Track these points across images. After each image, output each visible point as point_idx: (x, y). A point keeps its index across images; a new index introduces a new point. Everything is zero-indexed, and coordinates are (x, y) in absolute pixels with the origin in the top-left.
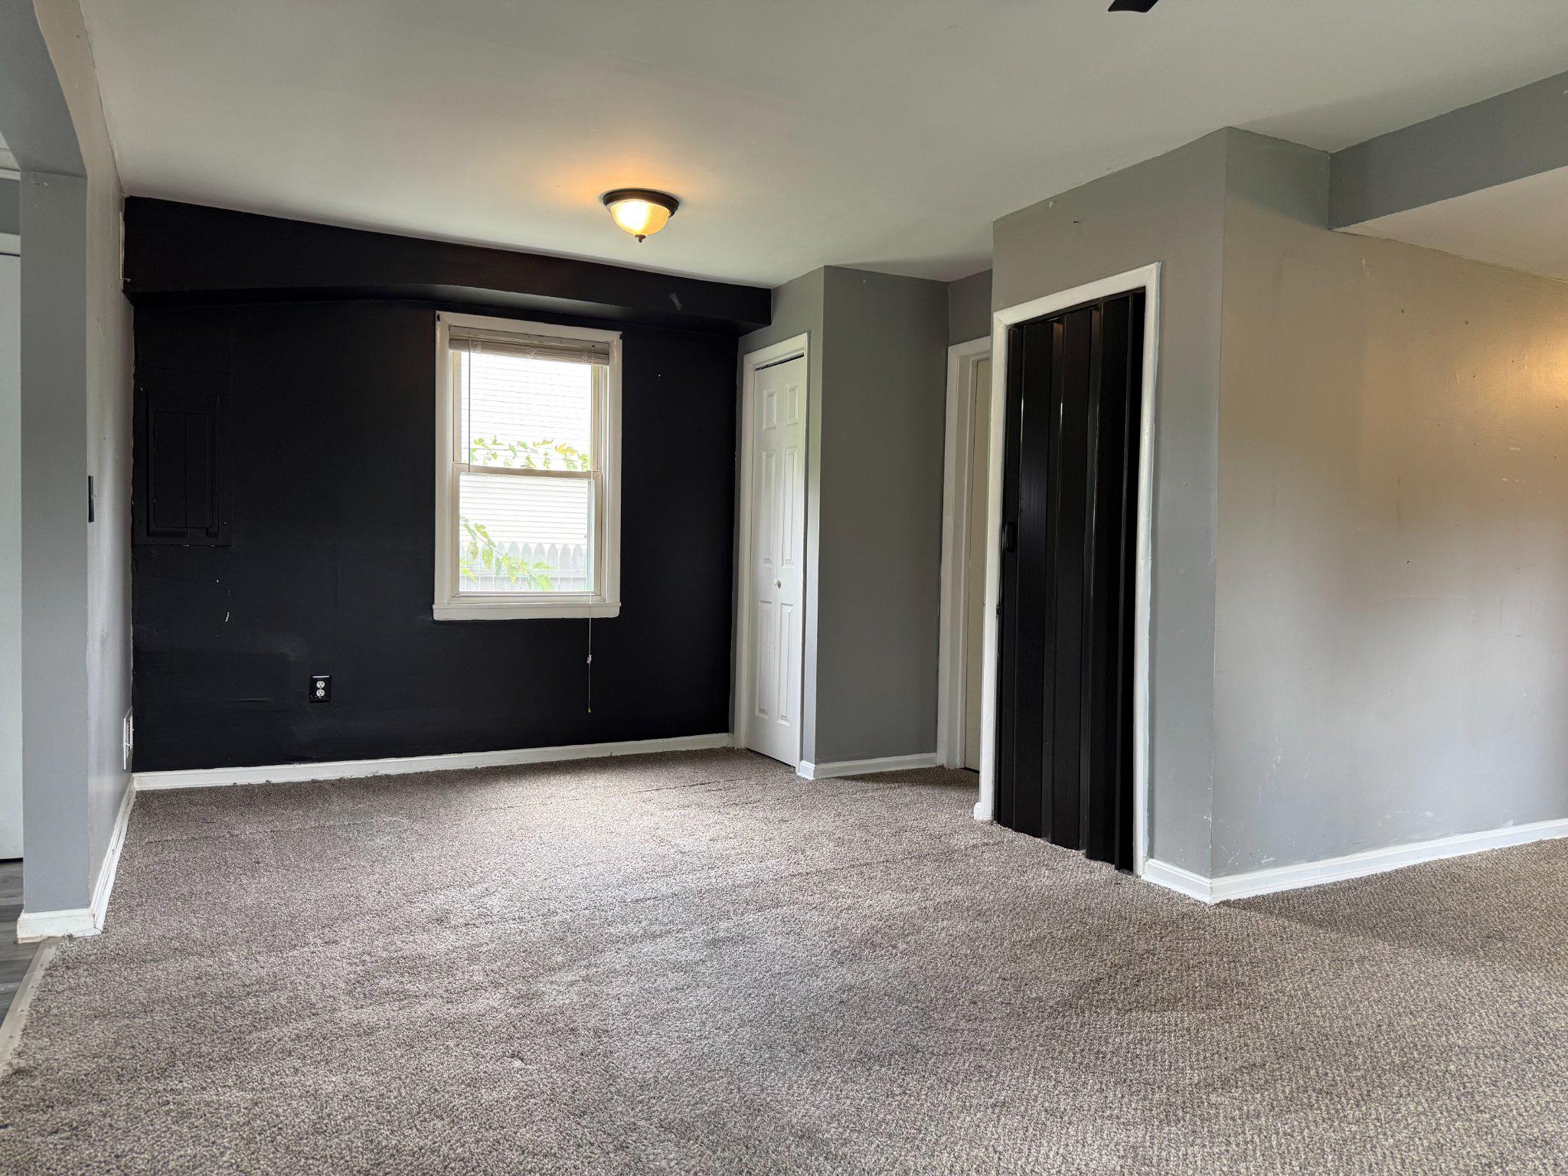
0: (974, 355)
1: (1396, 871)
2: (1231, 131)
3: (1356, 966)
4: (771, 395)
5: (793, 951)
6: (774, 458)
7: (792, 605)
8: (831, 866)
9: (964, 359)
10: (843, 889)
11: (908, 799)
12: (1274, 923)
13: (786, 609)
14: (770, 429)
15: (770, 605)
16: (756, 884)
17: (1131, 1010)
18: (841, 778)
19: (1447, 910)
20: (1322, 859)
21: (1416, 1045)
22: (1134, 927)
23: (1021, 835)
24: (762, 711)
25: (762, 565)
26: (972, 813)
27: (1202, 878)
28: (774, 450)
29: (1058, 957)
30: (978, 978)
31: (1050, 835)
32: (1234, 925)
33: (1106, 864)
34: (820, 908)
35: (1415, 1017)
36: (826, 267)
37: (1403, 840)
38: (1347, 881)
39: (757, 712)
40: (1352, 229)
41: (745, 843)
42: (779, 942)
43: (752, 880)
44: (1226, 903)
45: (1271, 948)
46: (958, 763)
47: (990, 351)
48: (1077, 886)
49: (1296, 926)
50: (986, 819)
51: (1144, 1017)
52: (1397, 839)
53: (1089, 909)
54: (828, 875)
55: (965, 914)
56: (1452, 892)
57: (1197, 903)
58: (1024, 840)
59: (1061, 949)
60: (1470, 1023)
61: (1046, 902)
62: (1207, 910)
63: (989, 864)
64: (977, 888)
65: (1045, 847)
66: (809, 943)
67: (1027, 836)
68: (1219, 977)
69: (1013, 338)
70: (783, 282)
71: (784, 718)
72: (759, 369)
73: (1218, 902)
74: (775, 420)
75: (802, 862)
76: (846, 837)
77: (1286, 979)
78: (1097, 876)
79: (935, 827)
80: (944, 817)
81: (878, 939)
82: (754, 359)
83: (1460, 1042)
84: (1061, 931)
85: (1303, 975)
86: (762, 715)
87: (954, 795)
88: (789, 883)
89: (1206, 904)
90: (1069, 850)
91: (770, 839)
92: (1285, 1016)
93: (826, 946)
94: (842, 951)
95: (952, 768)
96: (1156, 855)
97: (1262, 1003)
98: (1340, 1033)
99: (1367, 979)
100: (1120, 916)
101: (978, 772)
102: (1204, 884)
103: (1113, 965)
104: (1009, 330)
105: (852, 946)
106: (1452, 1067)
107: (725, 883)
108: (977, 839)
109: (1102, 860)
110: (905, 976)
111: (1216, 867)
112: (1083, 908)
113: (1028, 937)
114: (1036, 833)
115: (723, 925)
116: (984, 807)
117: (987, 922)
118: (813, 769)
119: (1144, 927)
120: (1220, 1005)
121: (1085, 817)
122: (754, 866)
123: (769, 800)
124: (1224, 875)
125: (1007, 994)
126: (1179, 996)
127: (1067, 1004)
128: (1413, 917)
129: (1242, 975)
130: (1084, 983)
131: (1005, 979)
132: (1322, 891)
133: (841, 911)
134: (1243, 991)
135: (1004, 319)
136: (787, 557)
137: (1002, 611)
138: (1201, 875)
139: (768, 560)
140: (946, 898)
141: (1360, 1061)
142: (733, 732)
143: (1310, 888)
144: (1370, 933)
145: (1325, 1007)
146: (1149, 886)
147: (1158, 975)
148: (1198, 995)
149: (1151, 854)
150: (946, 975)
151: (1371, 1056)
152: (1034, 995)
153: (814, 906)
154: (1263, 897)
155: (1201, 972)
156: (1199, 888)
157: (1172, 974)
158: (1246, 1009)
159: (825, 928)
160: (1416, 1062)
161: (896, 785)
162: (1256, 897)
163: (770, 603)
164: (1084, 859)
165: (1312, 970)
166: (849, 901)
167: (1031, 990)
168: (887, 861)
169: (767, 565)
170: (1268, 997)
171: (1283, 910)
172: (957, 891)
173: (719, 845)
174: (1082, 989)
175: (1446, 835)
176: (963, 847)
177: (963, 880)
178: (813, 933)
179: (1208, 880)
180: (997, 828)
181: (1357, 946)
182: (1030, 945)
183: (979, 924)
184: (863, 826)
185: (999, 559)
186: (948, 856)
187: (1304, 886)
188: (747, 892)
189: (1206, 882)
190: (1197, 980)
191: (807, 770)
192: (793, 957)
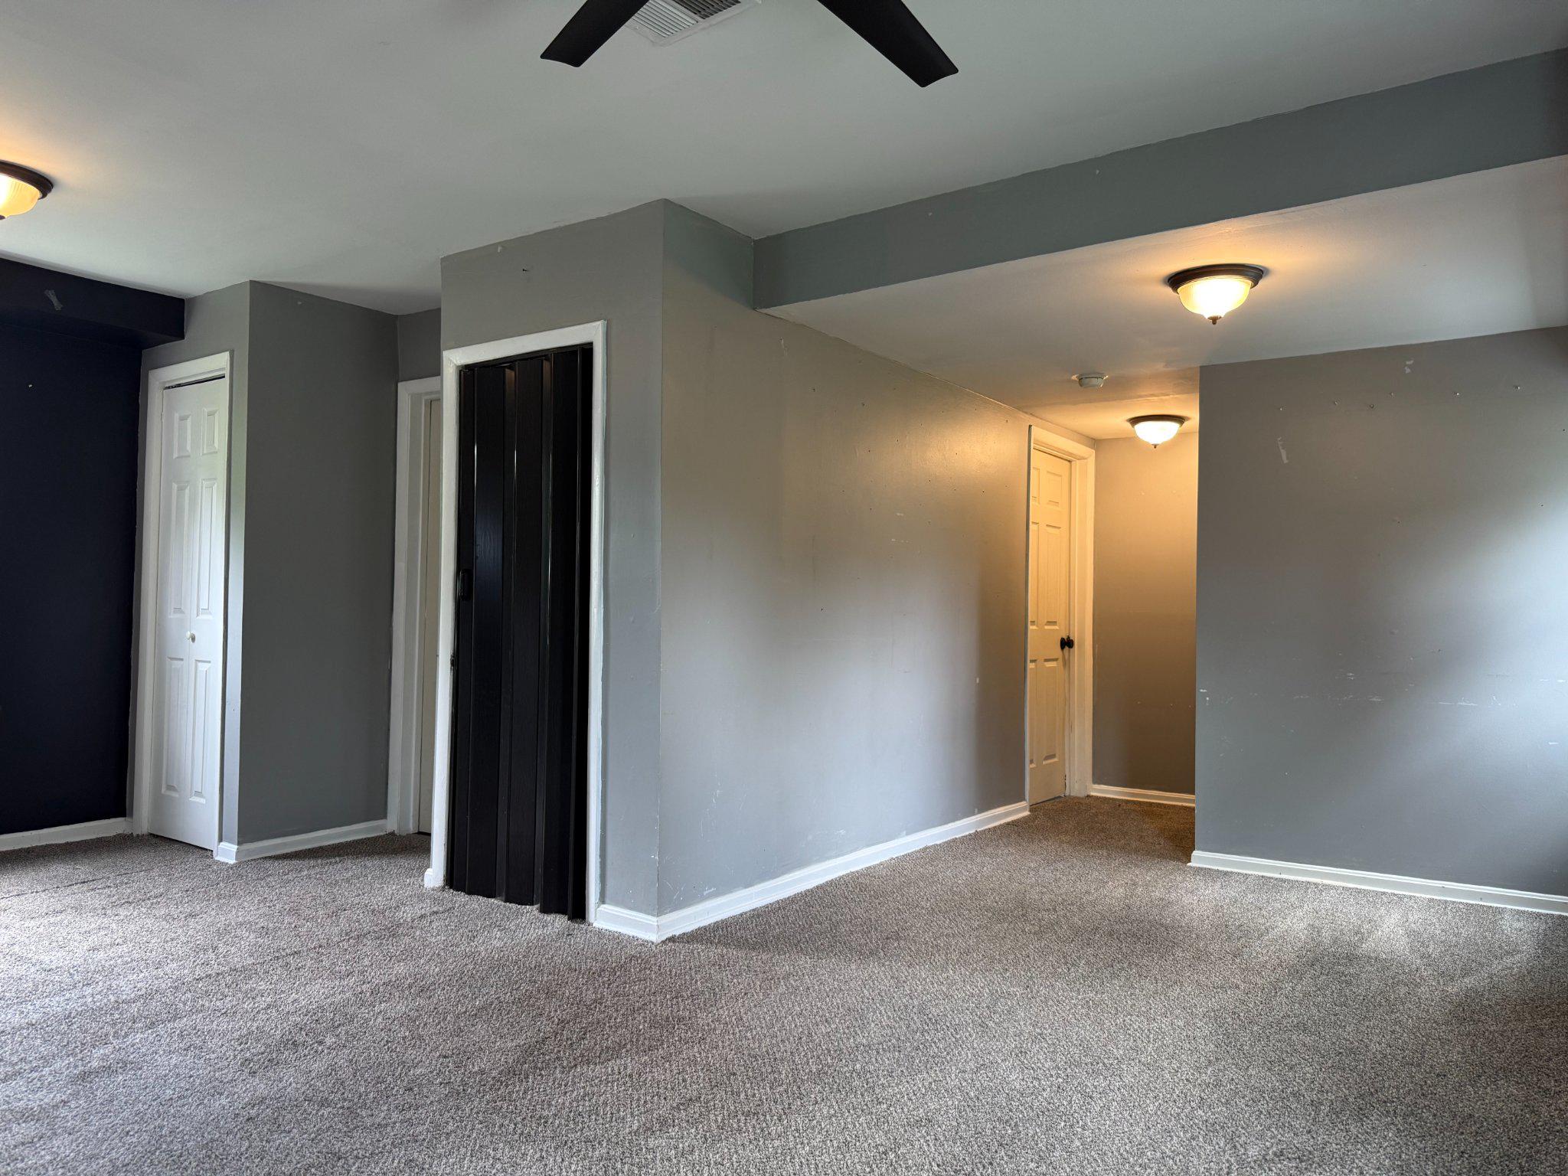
0: (427, 394)
1: (817, 887)
2: (667, 203)
3: (782, 984)
4: (183, 419)
5: (191, 1070)
6: (187, 491)
7: (210, 662)
8: (250, 961)
9: (415, 399)
10: (262, 986)
11: (350, 873)
12: (714, 952)
13: (202, 667)
14: (182, 457)
15: (181, 662)
16: (148, 996)
17: (576, 1066)
18: (270, 858)
19: (856, 918)
20: (756, 884)
21: (829, 1051)
22: (583, 977)
23: (475, 897)
24: (170, 788)
25: (172, 616)
26: (423, 880)
27: (650, 917)
28: (187, 482)
29: (504, 1022)
30: (416, 1061)
31: (504, 894)
32: (678, 960)
33: (558, 916)
34: (230, 1014)
35: (829, 1023)
36: (254, 284)
37: (822, 858)
38: (778, 902)
39: (163, 790)
40: (772, 311)
41: (137, 948)
42: (173, 1061)
43: (143, 992)
44: (672, 939)
45: (711, 978)
46: (411, 827)
47: (440, 392)
48: (528, 944)
49: (733, 953)
50: (437, 886)
51: (589, 1071)
52: (818, 858)
53: (539, 966)
54: (246, 972)
55: (407, 992)
56: (860, 901)
57: (644, 944)
58: (478, 903)
59: (508, 1014)
60: (873, 1021)
61: (497, 965)
62: (654, 948)
63: (436, 935)
64: (422, 961)
65: (499, 906)
66: (213, 1056)
67: (481, 898)
68: (661, 1015)
69: (464, 378)
70: (201, 294)
71: (199, 794)
72: (169, 388)
73: (664, 938)
74: (188, 448)
75: (213, 962)
76: (271, 925)
77: (722, 1007)
78: (549, 930)
79: (378, 901)
80: (390, 889)
81: (301, 1038)
82: (160, 377)
83: (864, 1041)
84: (509, 994)
85: (737, 1000)
86: (169, 793)
87: (405, 862)
88: (192, 988)
89: (653, 943)
90: (523, 907)
91: (172, 940)
92: (720, 1044)
93: (235, 1056)
94: (256, 1058)
95: (404, 834)
96: (607, 900)
97: (700, 1035)
98: (767, 1052)
99: (792, 993)
100: (570, 969)
101: (429, 835)
102: (651, 923)
103: (561, 1021)
104: (460, 371)
105: (268, 1050)
106: (858, 1066)
107: (105, 1001)
108: (427, 907)
109: (556, 913)
110: (331, 1074)
111: (663, 903)
112: (533, 966)
113: (474, 1006)
114: (490, 895)
115: (99, 1052)
116: (435, 873)
117: (430, 997)
118: (235, 850)
119: (592, 976)
120: (662, 1044)
121: (539, 870)
122: (147, 974)
123: (176, 892)
124: (670, 912)
125: (447, 1073)
126: (624, 1042)
127: (511, 1072)
128: (829, 929)
129: (684, 1010)
130: (530, 1046)
131: (445, 1057)
132: (757, 914)
133: (258, 1012)
134: (683, 1027)
135: (454, 359)
136: (204, 605)
137: (456, 662)
138: (649, 914)
139: (179, 610)
140: (386, 979)
141: (783, 1076)
142: (131, 815)
143: (746, 913)
144: (794, 949)
145: (755, 1028)
146: (600, 933)
147: (605, 1024)
148: (642, 1038)
149: (603, 900)
150: (380, 1064)
151: (793, 1069)
152: (476, 1068)
153: (223, 1011)
154: (705, 928)
155: (645, 1013)
156: (647, 927)
157: (618, 1020)
158: (686, 1043)
159: (236, 1035)
160: (829, 1067)
161: (338, 859)
162: (699, 929)
163: (182, 660)
164: (536, 912)
165: (745, 994)
166: (269, 999)
167: (473, 1064)
168: (320, 946)
169: (178, 616)
170: (706, 1028)
171: (722, 939)
172: (400, 969)
173: (101, 955)
174: (528, 1051)
175: (856, 850)
176: (409, 920)
177: (407, 955)
178: (220, 1043)
179: (655, 919)
180: (450, 894)
181: (784, 965)
182: (476, 1015)
183: (420, 1001)
184: (294, 911)
185: (454, 607)
186: (393, 932)
187: (741, 912)
188: (134, 1009)
189: (652, 920)
190: (640, 1022)
191: (227, 853)
192: (191, 1077)
